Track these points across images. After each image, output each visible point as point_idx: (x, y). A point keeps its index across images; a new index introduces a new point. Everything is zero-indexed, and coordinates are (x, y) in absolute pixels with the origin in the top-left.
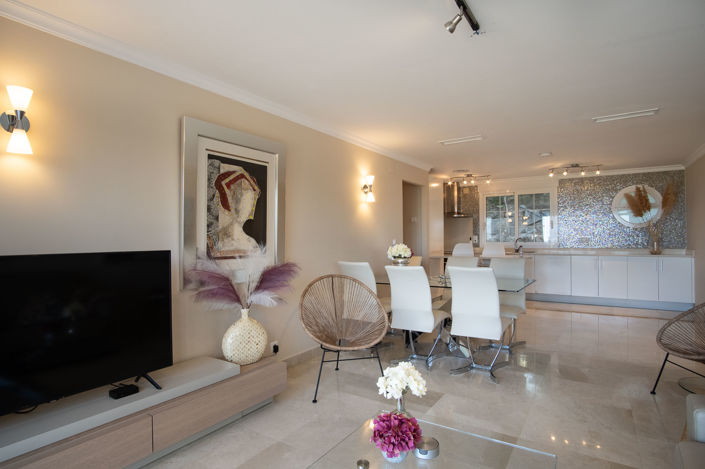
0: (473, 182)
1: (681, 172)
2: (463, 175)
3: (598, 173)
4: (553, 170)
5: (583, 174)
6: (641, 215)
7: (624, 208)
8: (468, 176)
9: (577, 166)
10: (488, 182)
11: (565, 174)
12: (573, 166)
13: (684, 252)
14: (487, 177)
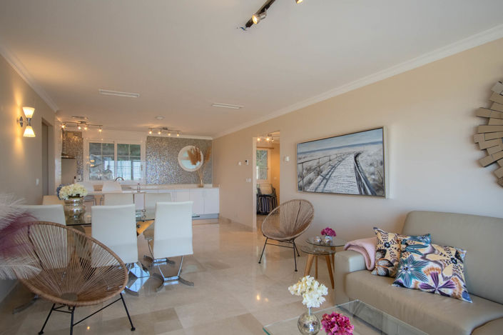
0: (86, 129)
1: (211, 141)
2: (77, 121)
3: (178, 135)
4: (151, 129)
5: (169, 135)
6: (195, 164)
7: (187, 159)
8: (82, 122)
9: (166, 129)
10: (100, 131)
11: (159, 133)
12: (164, 129)
13: (211, 185)
14: (100, 126)
